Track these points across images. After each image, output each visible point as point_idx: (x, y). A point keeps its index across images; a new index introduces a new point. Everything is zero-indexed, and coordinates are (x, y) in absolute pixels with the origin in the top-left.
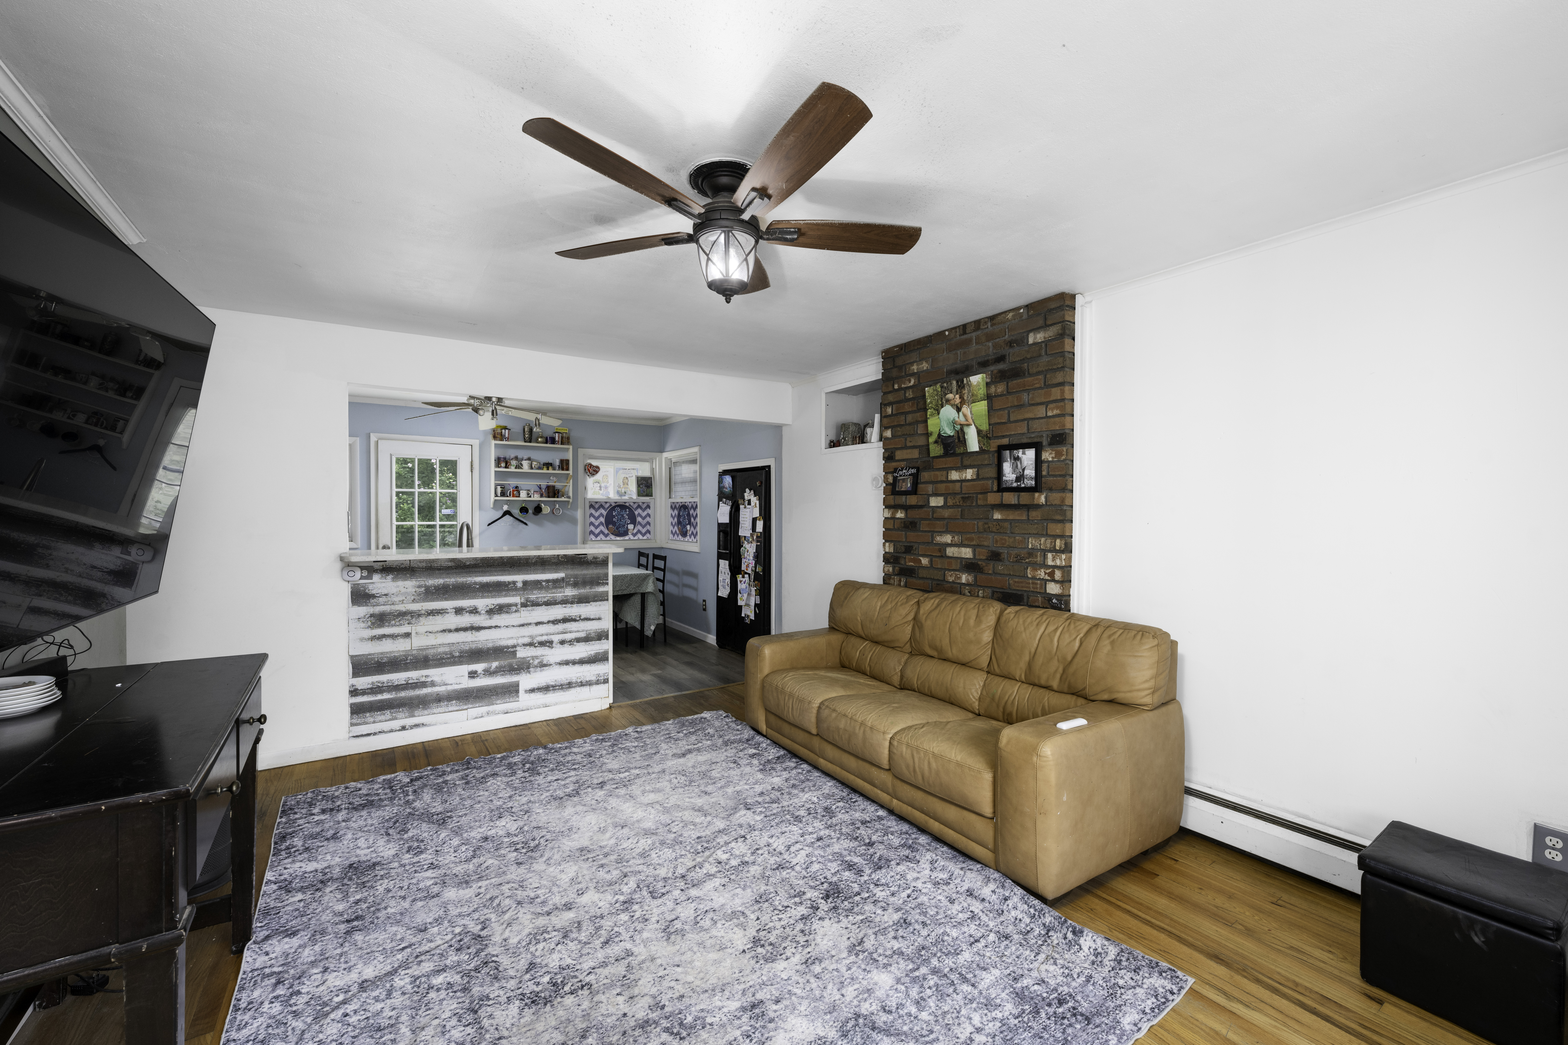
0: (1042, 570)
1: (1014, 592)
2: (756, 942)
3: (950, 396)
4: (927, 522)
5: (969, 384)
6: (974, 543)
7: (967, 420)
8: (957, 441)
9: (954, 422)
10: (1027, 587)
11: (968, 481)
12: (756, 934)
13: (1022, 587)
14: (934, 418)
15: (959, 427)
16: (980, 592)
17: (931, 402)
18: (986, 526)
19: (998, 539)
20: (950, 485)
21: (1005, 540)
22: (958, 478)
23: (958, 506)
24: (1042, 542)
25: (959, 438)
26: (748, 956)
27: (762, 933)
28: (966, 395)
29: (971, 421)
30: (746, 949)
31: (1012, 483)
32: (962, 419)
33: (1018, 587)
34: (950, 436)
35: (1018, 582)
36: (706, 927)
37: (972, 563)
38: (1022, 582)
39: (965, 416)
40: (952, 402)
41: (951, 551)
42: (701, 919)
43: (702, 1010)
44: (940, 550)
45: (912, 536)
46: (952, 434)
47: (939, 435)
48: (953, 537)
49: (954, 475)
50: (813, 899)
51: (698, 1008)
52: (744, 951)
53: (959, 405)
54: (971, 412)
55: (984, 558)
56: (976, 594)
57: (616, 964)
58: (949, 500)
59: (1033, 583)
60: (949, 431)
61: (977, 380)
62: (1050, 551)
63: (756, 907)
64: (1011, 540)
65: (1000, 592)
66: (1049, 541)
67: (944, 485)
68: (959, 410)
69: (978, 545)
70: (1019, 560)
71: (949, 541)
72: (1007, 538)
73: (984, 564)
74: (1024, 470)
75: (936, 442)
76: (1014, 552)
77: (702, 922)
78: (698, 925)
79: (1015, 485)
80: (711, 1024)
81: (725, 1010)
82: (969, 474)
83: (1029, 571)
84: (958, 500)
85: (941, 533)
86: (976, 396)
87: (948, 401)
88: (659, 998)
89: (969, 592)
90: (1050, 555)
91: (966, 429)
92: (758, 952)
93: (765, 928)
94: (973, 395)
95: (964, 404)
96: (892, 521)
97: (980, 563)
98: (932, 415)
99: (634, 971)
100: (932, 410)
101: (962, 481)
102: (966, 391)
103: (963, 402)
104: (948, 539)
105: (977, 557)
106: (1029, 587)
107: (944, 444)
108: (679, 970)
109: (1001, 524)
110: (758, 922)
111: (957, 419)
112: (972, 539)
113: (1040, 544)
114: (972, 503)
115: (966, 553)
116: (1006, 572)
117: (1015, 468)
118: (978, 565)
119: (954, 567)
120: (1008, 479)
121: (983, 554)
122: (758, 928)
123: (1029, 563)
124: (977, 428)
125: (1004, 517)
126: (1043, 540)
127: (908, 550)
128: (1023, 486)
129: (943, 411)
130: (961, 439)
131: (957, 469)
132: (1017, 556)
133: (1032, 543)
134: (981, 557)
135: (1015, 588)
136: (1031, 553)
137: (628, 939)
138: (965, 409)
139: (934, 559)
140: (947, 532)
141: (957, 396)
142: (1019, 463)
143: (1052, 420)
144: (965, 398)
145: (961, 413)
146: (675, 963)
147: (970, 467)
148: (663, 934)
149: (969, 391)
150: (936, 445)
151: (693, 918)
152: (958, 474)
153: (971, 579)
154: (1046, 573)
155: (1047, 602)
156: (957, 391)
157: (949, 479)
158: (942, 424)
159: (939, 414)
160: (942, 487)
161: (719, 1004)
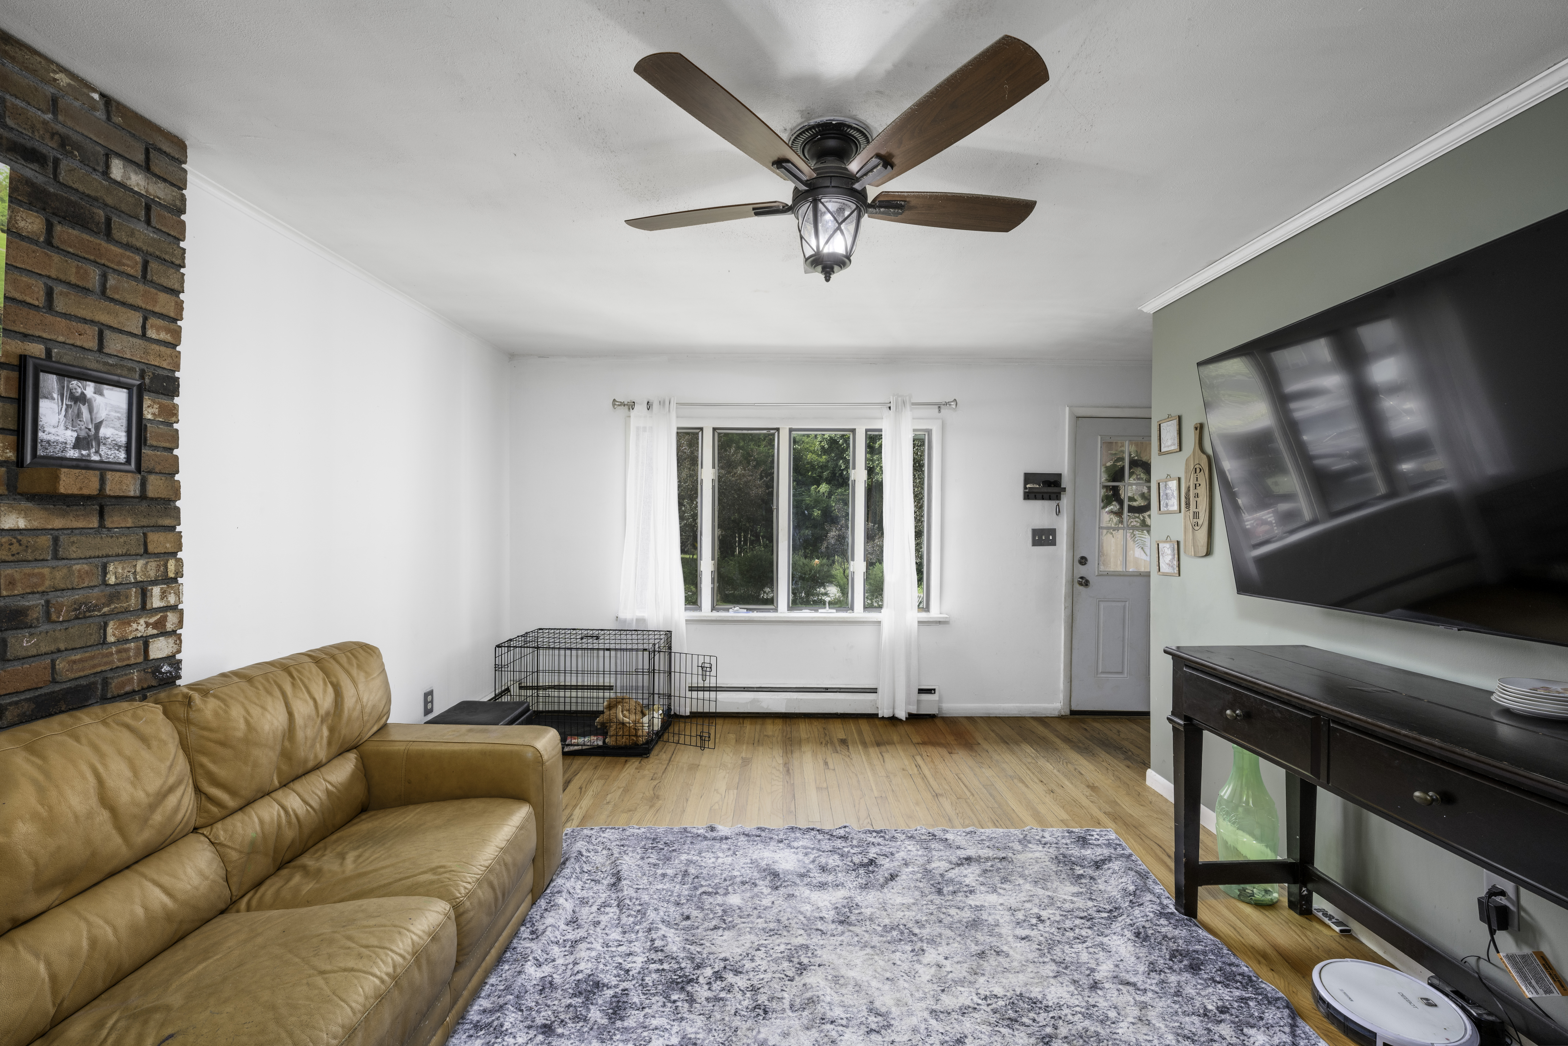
0: (142, 621)
1: (68, 686)
2: (802, 968)
10: (106, 664)
12: (796, 977)
13: (94, 666)
19: (19, 576)
21: (41, 575)
24: (138, 569)
26: (818, 961)
27: (790, 974)
30: (817, 967)
31: (64, 452)
33: (83, 670)
35: (81, 660)
36: (841, 1009)
38: (92, 658)
42: (842, 1019)
43: (882, 936)
50: (706, 987)
51: (884, 939)
52: (819, 965)
57: (950, 1009)
59: (119, 652)
62: (155, 582)
63: (774, 1005)
64: (59, 574)
65: (26, 700)
66: (153, 564)
70: (81, 613)
72: (46, 571)
74: (98, 426)
76: (67, 599)
77: (843, 1016)
78: (848, 1016)
79: (73, 454)
80: (879, 925)
81: (864, 928)
83: (110, 630)
88: (915, 958)
90: (156, 590)
92: (808, 960)
93: (783, 976)
99: (932, 993)
106: (112, 662)
108: (888, 975)
109: (24, 540)
110: (784, 988)
113: (135, 573)
116: (44, 649)
117: (73, 418)
120: (52, 438)
122: (789, 983)
123: (111, 615)
125: (35, 525)
126: (140, 564)
128: (96, 458)
132: (77, 606)
133: (115, 573)
135: (72, 676)
136: (116, 593)
137: (934, 1034)
142: (84, 409)
143: (154, 347)
146: (889, 983)
148: (892, 1022)
151: (850, 1028)
154: (147, 625)
155: (149, 676)
161: (866, 935)
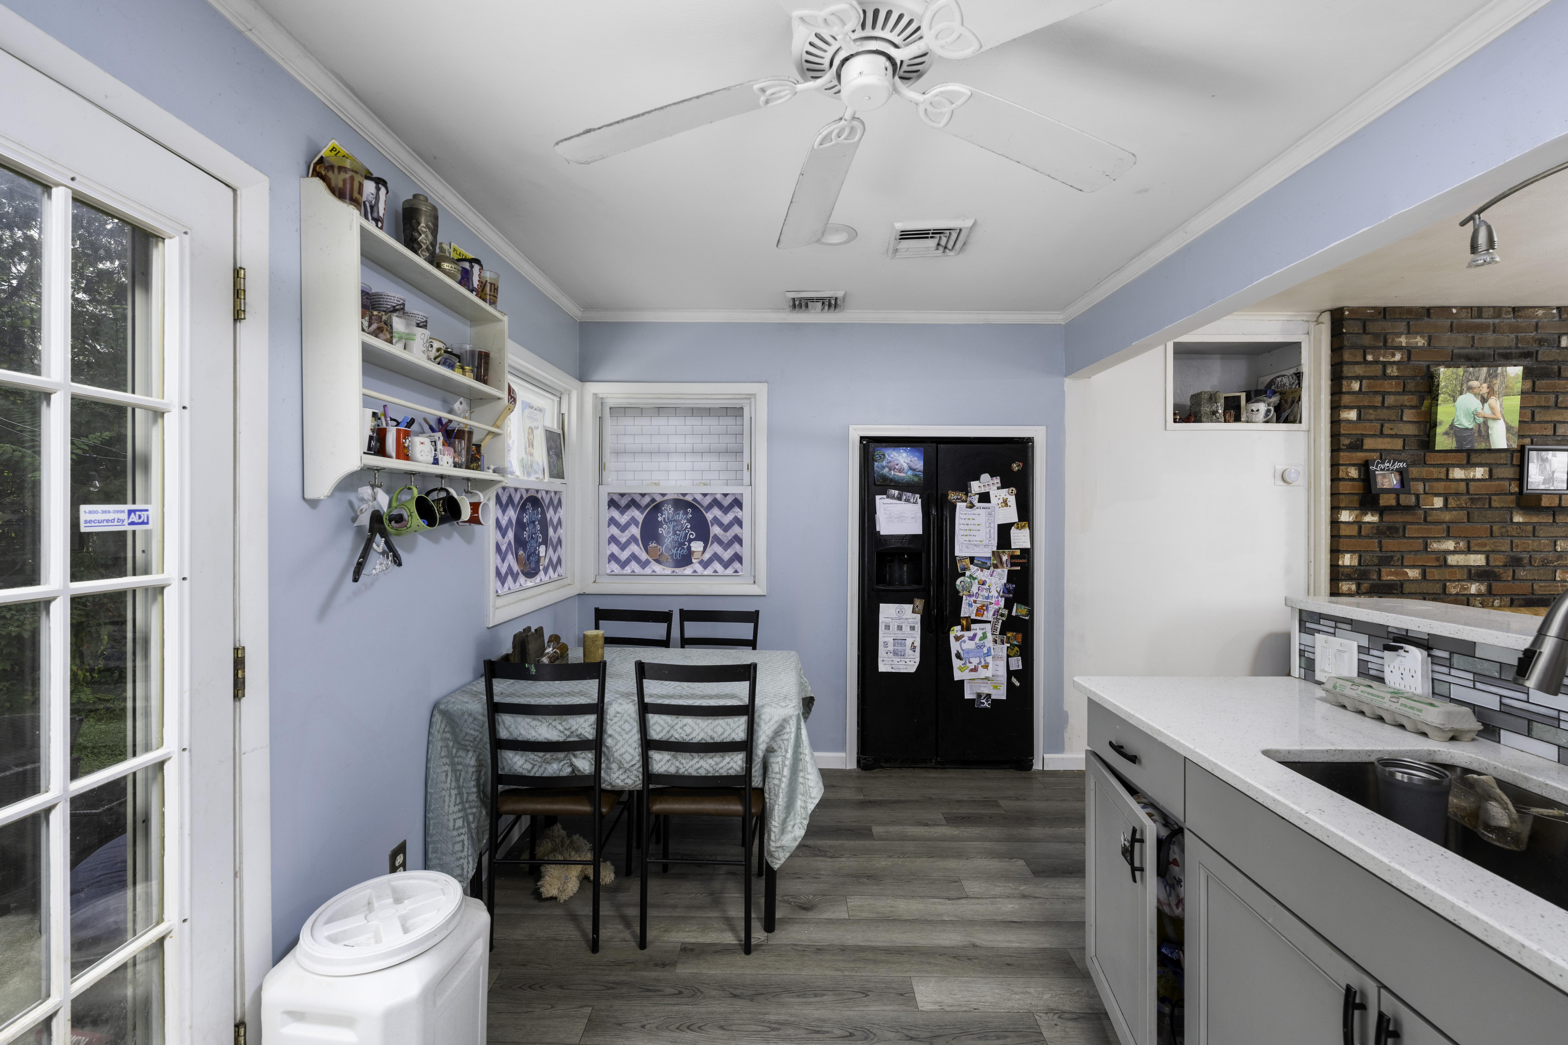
1: (1541, 597)
3: (1475, 383)
4: (1417, 526)
5: (1504, 375)
6: (1488, 548)
7: (1494, 414)
8: (1476, 435)
9: (1475, 414)
10: (1555, 591)
11: (1479, 480)
13: (1550, 591)
14: (1448, 405)
15: (1481, 420)
16: (1496, 601)
17: (1446, 386)
18: (1504, 530)
19: (1519, 543)
20: (1453, 484)
21: (1528, 544)
22: (1463, 477)
23: (1462, 508)
25: (1479, 431)
28: (1497, 386)
29: (1499, 416)
31: (1538, 485)
32: (1487, 411)
33: (1546, 590)
34: (1467, 429)
35: (1544, 586)
37: (1485, 571)
38: (1549, 586)
39: (1492, 408)
40: (1476, 391)
41: (1452, 560)
44: (1438, 559)
45: (1391, 544)
46: (1470, 427)
47: (1452, 426)
48: (1458, 543)
49: (1458, 473)
53: (1485, 396)
54: (1501, 405)
55: (1501, 564)
56: (1490, 604)
58: (1450, 500)
59: (1562, 586)
60: (1467, 423)
61: (1515, 372)
64: (1535, 544)
67: (1443, 483)
68: (1484, 400)
69: (1493, 551)
70: (1545, 564)
71: (1452, 548)
72: (1530, 542)
73: (1501, 571)
74: (1553, 473)
75: (1446, 433)
76: (1539, 556)
79: (1543, 488)
82: (1479, 473)
83: (1557, 574)
84: (1464, 501)
85: (1438, 539)
86: (1512, 389)
87: (1470, 389)
89: (1480, 603)
91: (1491, 423)
94: (1506, 387)
95: (1493, 395)
96: (1356, 527)
97: (1496, 570)
98: (1446, 401)
100: (1446, 395)
101: (1467, 481)
102: (1498, 381)
103: (1491, 392)
104: (1450, 545)
105: (1491, 564)
106: (1558, 590)
107: (1456, 437)
109: (1522, 527)
111: (1480, 410)
112: (1485, 545)
114: (1484, 505)
115: (1477, 560)
116: (1529, 578)
117: (1542, 471)
118: (1494, 572)
119: (1459, 577)
120: (1535, 482)
121: (1498, 560)
123: (1559, 566)
124: (1506, 423)
125: (1526, 520)
127: (1386, 561)
128: (1553, 489)
129: (1461, 399)
130: (1483, 433)
131: (1460, 466)
132: (1543, 560)
133: (1561, 545)
134: (1498, 563)
135: (1540, 593)
136: (1561, 556)
138: (1493, 401)
139: (1428, 570)
140: (1448, 536)
141: (1485, 385)
142: (1547, 465)
144: (1496, 389)
145: (1486, 405)
147: (1481, 465)
149: (1502, 383)
150: (1446, 437)
152: (1463, 472)
153: (1483, 588)
156: (1486, 379)
157: (1451, 476)
158: (1458, 413)
159: (1454, 401)
160: (1440, 486)
